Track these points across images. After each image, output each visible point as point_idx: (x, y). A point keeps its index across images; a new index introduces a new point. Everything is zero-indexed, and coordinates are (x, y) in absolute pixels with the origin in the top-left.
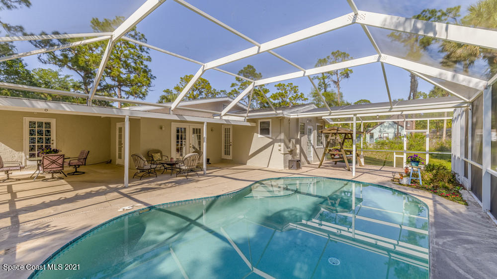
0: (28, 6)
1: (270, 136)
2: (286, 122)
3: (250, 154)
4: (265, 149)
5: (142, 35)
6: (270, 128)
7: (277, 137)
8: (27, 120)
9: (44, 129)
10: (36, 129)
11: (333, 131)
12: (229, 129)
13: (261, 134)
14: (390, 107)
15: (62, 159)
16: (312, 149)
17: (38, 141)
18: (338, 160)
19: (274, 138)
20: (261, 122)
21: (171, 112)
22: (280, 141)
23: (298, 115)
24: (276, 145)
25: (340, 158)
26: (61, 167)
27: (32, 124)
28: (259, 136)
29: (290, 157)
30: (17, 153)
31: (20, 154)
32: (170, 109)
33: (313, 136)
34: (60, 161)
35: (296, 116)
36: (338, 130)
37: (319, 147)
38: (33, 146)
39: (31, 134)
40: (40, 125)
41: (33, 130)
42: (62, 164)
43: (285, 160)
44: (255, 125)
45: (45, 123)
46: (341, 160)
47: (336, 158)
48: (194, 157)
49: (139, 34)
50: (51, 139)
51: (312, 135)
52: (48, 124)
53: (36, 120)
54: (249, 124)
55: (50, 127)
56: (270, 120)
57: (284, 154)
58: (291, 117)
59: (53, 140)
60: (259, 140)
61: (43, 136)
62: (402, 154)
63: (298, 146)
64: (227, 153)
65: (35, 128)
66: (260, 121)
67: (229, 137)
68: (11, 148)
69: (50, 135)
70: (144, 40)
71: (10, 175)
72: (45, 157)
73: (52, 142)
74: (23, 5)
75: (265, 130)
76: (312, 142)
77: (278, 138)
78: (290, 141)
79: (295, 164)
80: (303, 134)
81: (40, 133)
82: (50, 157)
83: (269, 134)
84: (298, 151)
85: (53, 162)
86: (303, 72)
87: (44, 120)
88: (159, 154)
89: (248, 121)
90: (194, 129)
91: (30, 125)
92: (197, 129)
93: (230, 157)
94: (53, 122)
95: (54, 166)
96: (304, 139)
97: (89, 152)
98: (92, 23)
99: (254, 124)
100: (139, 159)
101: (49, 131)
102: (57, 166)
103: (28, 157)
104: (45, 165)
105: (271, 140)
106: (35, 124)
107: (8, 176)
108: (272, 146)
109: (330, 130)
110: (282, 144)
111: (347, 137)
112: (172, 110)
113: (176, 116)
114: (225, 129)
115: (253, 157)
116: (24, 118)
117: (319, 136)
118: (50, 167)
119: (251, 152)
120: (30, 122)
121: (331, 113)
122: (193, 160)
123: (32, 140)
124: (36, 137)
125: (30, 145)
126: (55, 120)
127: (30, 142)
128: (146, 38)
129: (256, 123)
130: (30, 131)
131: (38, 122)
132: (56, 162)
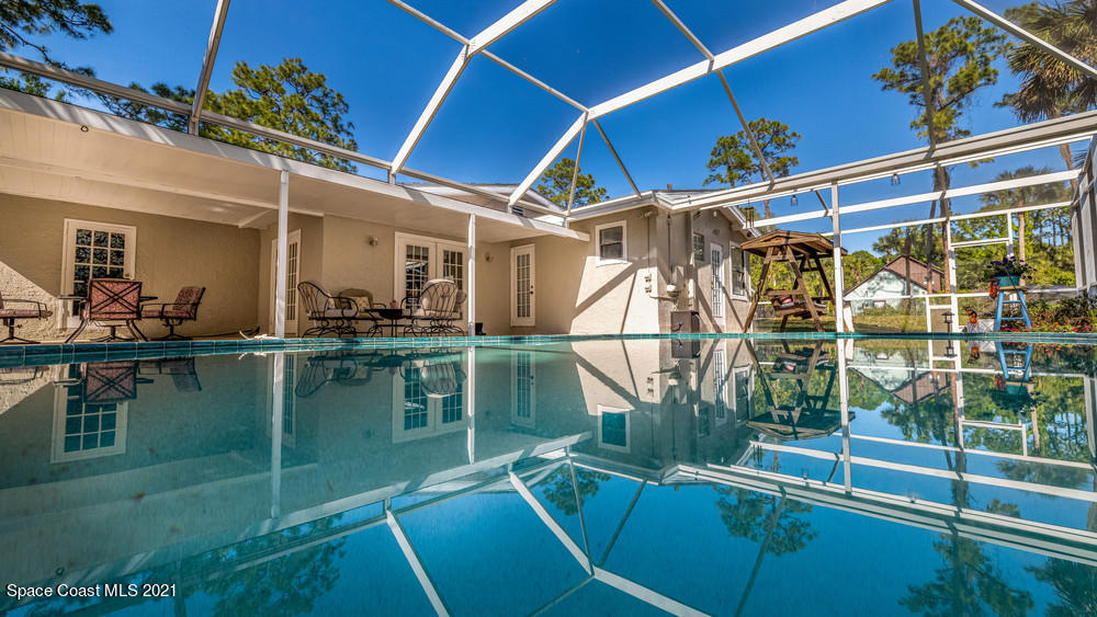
0: (105, 30)
1: (625, 255)
2: (660, 222)
3: (579, 302)
5: (338, 95)
6: (624, 242)
7: (641, 257)
8: (72, 226)
9: (109, 249)
10: (92, 247)
11: (775, 242)
12: (528, 255)
13: (602, 258)
14: (927, 148)
15: (135, 293)
16: (722, 297)
18: (793, 311)
19: (636, 259)
20: (601, 231)
21: (392, 179)
22: (650, 263)
23: (690, 202)
25: (797, 305)
26: (133, 312)
27: (83, 236)
28: (599, 261)
29: (673, 307)
31: (52, 302)
32: (389, 171)
33: (725, 270)
34: (132, 298)
35: (687, 205)
36: (787, 238)
37: (739, 297)
39: (79, 258)
40: (101, 239)
41: (83, 249)
42: (135, 304)
43: (661, 313)
44: (588, 240)
45: (113, 236)
46: (798, 310)
47: (787, 308)
48: (446, 289)
49: (332, 94)
50: (125, 273)
51: (722, 268)
52: (119, 240)
53: (95, 226)
54: (573, 234)
55: (123, 246)
56: (623, 224)
57: (660, 300)
58: (674, 208)
60: (598, 273)
61: (106, 263)
62: (947, 301)
63: (691, 284)
64: (524, 312)
65: (89, 245)
66: (598, 226)
67: (528, 275)
69: (122, 264)
70: (342, 106)
72: (96, 284)
74: (97, 30)
75: (611, 248)
76: (722, 279)
77: (644, 258)
78: (672, 270)
79: (687, 320)
80: (702, 259)
81: (100, 256)
84: (692, 294)
85: (115, 298)
86: (707, 62)
87: (111, 228)
88: (366, 299)
89: (572, 225)
90: (446, 253)
91: (78, 238)
92: (453, 254)
93: (530, 321)
94: (131, 234)
95: (116, 307)
96: (704, 273)
97: (204, 289)
98: (236, 73)
99: (585, 236)
100: (315, 290)
101: (120, 255)
102: (123, 310)
103: (70, 309)
104: (94, 304)
105: (629, 264)
106: (89, 236)
108: (632, 277)
109: (769, 240)
110: (655, 271)
111: (806, 266)
112: (394, 175)
113: (403, 190)
114: (518, 257)
116: (66, 220)
117: (737, 272)
118: (107, 309)
119: (581, 298)
120: (79, 231)
121: (772, 185)
122: (443, 297)
123: (81, 273)
124: (91, 265)
125: (76, 284)
126: (135, 228)
127: (76, 274)
128: (346, 102)
129: (589, 233)
130: (78, 250)
131: (96, 232)
132: (121, 298)
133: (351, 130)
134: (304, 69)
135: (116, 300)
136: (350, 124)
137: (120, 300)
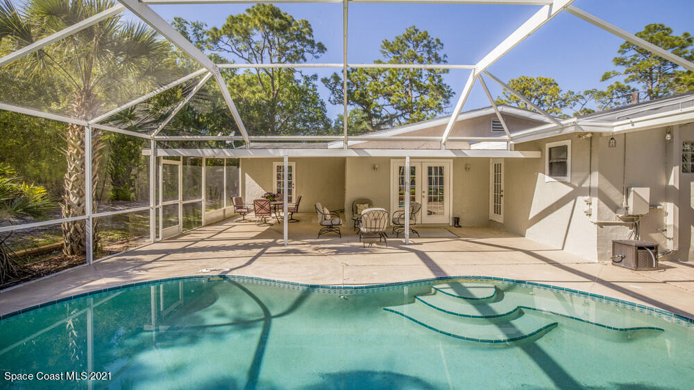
1: (568, 179)
3: (531, 216)
4: (558, 208)
5: (437, 40)
6: (569, 161)
7: (583, 182)
12: (500, 164)
13: (551, 174)
17: (283, 185)
19: (576, 184)
20: (550, 149)
21: (345, 146)
22: (590, 191)
23: (632, 123)
24: (581, 200)
26: (269, 213)
28: (548, 179)
32: (343, 141)
35: (629, 127)
41: (279, 174)
48: (377, 215)
52: (290, 168)
54: (519, 154)
56: (568, 143)
57: (601, 225)
59: (293, 184)
60: (547, 188)
63: (668, 207)
64: (497, 210)
66: (548, 145)
67: (501, 180)
69: (292, 179)
75: (558, 167)
77: (583, 186)
78: (626, 193)
83: (564, 174)
84: (671, 220)
89: (518, 147)
90: (430, 168)
91: (277, 169)
92: (436, 168)
93: (500, 219)
99: (534, 154)
105: (571, 189)
106: (281, 168)
108: (573, 201)
110: (595, 200)
112: (346, 143)
113: (352, 151)
114: (495, 165)
115: (536, 222)
116: (274, 162)
119: (534, 212)
120: (278, 166)
123: (279, 184)
126: (295, 163)
128: (441, 42)
129: (541, 150)
133: (446, 59)
134: (417, 31)
136: (445, 56)
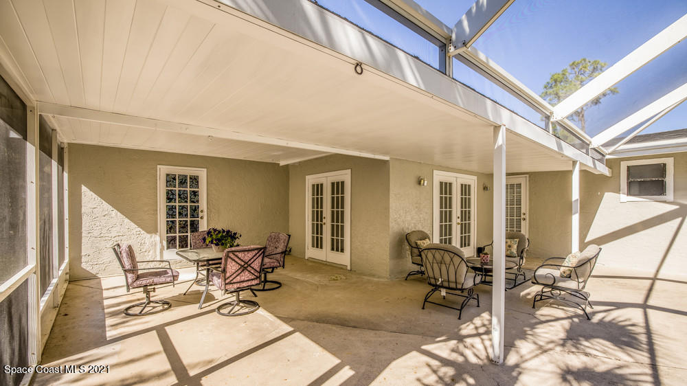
1: (668, 198)
6: (669, 180)
8: (163, 170)
9: (188, 189)
10: (177, 188)
13: (630, 194)
15: (260, 259)
17: (180, 213)
26: (257, 277)
27: (170, 180)
30: (149, 235)
31: (153, 239)
34: (257, 263)
38: (173, 222)
39: (169, 199)
40: (183, 180)
41: (171, 191)
45: (191, 178)
50: (200, 209)
52: (195, 180)
53: (178, 170)
54: (607, 172)
55: (197, 185)
56: (669, 161)
59: (202, 211)
61: (186, 202)
65: (175, 186)
66: (624, 164)
67: (520, 202)
68: (139, 226)
69: (198, 201)
71: (152, 294)
72: (231, 255)
73: (200, 215)
81: (182, 196)
82: (240, 255)
83: (661, 193)
85: (245, 267)
87: (189, 171)
90: (462, 186)
91: (167, 181)
94: (202, 174)
95: (246, 276)
101: (196, 193)
102: (250, 277)
103: (165, 243)
104: (228, 275)
106: (174, 179)
107: (148, 297)
113: (554, 139)
116: (158, 166)
118: (238, 279)
120: (168, 175)
123: (171, 212)
124: (177, 204)
125: (168, 221)
126: (205, 170)
127: (168, 214)
130: (168, 193)
131: (179, 175)
132: (249, 265)
135: (246, 268)
137: (249, 268)
